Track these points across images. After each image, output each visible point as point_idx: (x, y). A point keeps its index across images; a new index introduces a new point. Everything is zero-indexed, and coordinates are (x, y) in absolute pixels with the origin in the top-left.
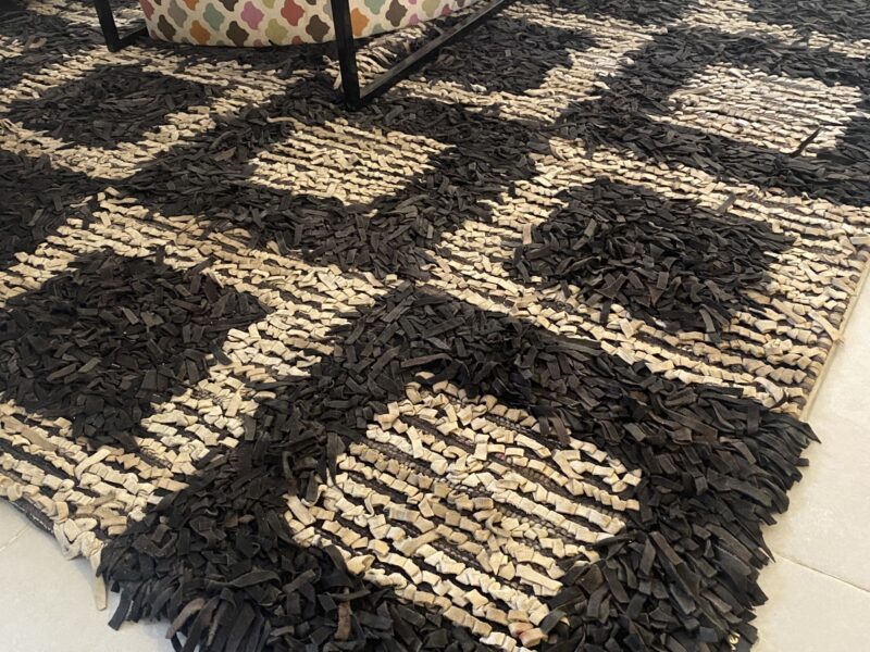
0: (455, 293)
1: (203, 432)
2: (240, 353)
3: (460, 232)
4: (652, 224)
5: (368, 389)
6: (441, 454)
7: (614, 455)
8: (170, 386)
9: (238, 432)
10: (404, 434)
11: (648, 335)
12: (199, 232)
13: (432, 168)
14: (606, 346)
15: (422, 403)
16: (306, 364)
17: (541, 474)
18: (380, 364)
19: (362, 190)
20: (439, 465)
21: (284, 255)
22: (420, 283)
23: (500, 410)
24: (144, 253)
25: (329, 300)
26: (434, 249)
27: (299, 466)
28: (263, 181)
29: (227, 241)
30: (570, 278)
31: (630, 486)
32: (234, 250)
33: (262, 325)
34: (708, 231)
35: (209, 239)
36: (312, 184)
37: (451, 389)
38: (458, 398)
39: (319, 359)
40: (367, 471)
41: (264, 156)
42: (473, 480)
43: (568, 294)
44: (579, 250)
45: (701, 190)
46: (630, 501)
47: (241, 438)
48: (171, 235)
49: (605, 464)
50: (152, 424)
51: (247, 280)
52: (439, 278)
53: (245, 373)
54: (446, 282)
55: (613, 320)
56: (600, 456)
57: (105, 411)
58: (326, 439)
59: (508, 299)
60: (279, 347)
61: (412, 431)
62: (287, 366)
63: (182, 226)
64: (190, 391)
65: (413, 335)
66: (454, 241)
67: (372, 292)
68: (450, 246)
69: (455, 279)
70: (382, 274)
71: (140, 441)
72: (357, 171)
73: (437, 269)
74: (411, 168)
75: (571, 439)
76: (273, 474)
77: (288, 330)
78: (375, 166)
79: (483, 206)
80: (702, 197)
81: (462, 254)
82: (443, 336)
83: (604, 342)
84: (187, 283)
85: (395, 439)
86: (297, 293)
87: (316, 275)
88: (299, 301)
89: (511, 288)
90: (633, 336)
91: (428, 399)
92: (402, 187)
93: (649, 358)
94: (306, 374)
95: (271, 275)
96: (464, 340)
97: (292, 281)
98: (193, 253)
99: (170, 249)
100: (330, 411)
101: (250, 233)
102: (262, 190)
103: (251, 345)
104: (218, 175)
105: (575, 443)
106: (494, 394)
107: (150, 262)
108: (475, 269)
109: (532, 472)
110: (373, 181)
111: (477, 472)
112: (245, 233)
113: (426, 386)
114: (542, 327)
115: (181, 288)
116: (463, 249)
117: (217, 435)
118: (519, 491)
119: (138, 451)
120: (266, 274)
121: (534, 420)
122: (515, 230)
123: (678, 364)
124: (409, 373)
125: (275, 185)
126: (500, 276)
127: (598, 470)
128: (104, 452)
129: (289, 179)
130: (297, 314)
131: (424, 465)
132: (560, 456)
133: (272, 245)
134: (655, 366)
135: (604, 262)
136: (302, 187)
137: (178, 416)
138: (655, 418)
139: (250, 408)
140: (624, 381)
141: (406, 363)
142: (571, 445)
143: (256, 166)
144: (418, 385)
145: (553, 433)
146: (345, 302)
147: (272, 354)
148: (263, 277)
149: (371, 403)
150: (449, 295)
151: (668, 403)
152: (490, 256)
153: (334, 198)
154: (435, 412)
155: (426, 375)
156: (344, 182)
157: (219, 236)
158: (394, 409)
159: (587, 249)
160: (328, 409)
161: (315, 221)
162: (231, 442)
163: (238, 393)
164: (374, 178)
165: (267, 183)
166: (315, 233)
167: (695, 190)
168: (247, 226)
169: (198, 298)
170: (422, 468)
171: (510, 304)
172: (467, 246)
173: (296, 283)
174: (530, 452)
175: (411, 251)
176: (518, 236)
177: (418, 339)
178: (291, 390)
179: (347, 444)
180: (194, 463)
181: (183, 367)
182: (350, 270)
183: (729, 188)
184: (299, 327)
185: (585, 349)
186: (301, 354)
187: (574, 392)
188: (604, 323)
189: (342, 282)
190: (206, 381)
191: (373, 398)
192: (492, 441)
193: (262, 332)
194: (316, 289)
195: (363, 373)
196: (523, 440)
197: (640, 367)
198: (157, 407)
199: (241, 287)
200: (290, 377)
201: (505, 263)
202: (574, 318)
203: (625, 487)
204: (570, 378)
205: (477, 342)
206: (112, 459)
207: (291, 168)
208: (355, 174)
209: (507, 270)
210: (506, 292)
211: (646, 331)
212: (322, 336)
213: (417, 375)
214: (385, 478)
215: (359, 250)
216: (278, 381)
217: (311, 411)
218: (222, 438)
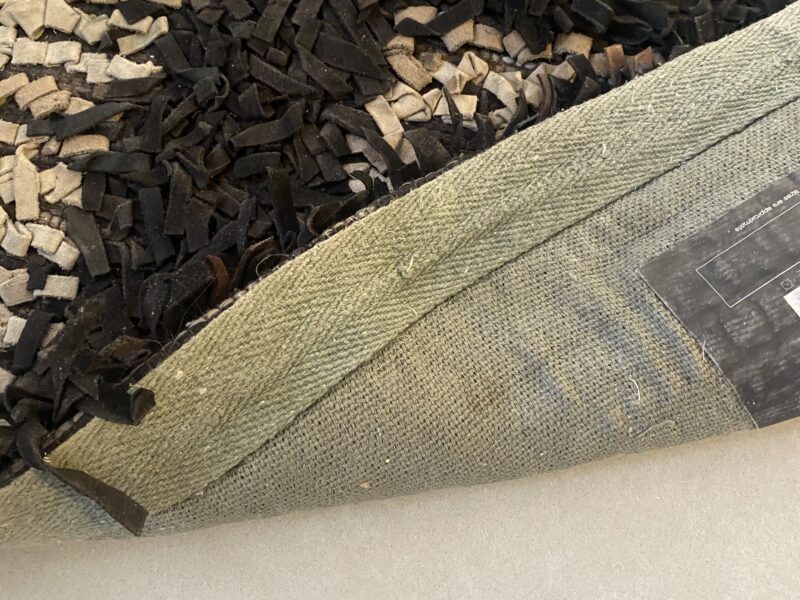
5: (309, 80)
9: (66, 255)
16: (140, 43)
37: (487, 37)
38: (505, 53)
39: (163, 24)
47: (78, 268)
53: (11, 99)
62: (99, 59)
91: (445, 72)
94: (148, 68)
100: (251, 156)
113: (428, 41)
117: (22, 275)
124: (382, 18)
139: (63, 184)
144: (409, 43)
147: (50, 34)
149: (328, 113)
155: (421, 14)
160: (243, 152)
162: (61, 287)
163: (19, 151)
178: (136, 119)
186: (118, 18)
191: (327, 100)
195: (279, 40)
200: (117, 85)
213: (399, 17)
216: (98, 102)
217: (207, 163)
218: (37, 282)
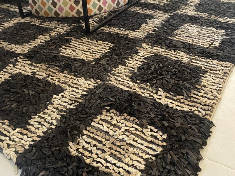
0: (116, 85)
1: (46, 124)
2: (56, 102)
3: (117, 68)
4: (169, 66)
5: (92, 112)
6: (112, 130)
7: (159, 130)
8: (36, 111)
9: (55, 124)
10: (102, 124)
11: (169, 97)
12: (45, 68)
13: (110, 51)
14: (157, 100)
15: (107, 115)
16: (75, 105)
17: (140, 135)
18: (95, 105)
19: (91, 57)
20: (111, 133)
21: (69, 75)
22: (106, 82)
23: (128, 117)
24: (30, 74)
25: (81, 87)
26: (110, 73)
27: (72, 133)
28: (63, 54)
29: (53, 71)
30: (147, 81)
31: (164, 139)
32: (55, 73)
33: (62, 94)
34: (185, 69)
35: (48, 70)
36: (77, 55)
37: (115, 112)
38: (117, 114)
39: (78, 103)
40: (91, 135)
41: (64, 47)
42: (121, 137)
43: (147, 86)
44: (150, 73)
45: (183, 57)
46: (164, 143)
47: (56, 126)
48: (38, 69)
49: (157, 132)
50: (31, 122)
51: (59, 81)
52: (112, 81)
53: (57, 107)
54: (113, 82)
55: (159, 93)
56: (156, 130)
57: (18, 118)
58: (80, 126)
59: (131, 87)
60: (67, 100)
61: (104, 124)
62: (69, 105)
63: (41, 66)
64: (42, 112)
65: (105, 97)
66: (116, 71)
67: (93, 85)
68: (115, 72)
69: (116, 81)
70: (96, 80)
71: (28, 126)
72: (89, 51)
73: (111, 79)
74: (104, 51)
75: (148, 125)
76: (65, 136)
77: (70, 95)
78: (94, 50)
79: (124, 61)
80: (183, 59)
81: (118, 74)
82: (113, 97)
83: (157, 99)
84: (42, 82)
85: (99, 126)
86: (72, 85)
87: (78, 80)
88: (73, 87)
89: (131, 84)
90: (164, 97)
91: (109, 114)
92: (102, 56)
93: (169, 103)
94: (75, 107)
95: (65, 80)
96: (119, 98)
97: (71, 82)
98: (44, 74)
99: (37, 73)
100: (81, 118)
101: (60, 69)
102: (63, 56)
103: (59, 100)
104: (51, 53)
105: (149, 127)
106: (127, 113)
107: (32, 76)
108: (122, 78)
109: (137, 135)
110: (94, 54)
111: (122, 135)
112: (58, 68)
113: (108, 111)
114: (140, 95)
115: (40, 84)
116: (118, 73)
117: (49, 125)
118: (133, 140)
119: (27, 129)
120: (64, 80)
121: (138, 120)
122: (132, 68)
123: (177, 105)
124: (103, 107)
125: (66, 55)
126: (128, 80)
127: (155, 134)
128: (18, 129)
129: (70, 54)
130: (72, 91)
131: (107, 133)
132: (145, 130)
133: (65, 72)
134: (171, 105)
135: (157, 77)
136: (74, 56)
137: (39, 119)
138: (170, 119)
139: (59, 117)
140: (162, 109)
141: (102, 105)
142: (148, 127)
143: (61, 50)
144: (106, 111)
145: (143, 124)
146: (86, 87)
147: (65, 102)
148: (63, 80)
149: (92, 116)
150: (114, 85)
151: (174, 115)
152: (126, 75)
153: (83, 59)
154: (110, 118)
155: (108, 108)
156: (86, 54)
157: (51, 69)
158: (99, 117)
159: (152, 73)
160: (81, 117)
161: (77, 65)
162: (53, 127)
163: (55, 113)
164: (94, 53)
165: (65, 55)
166: (78, 68)
167: (181, 57)
168: (59, 66)
169: (45, 86)
170: (107, 134)
171: (131, 88)
172: (119, 72)
173: (72, 82)
174: (136, 129)
175: (104, 74)
176: (133, 69)
177: (106, 98)
178: (70, 112)
179: (86, 127)
180: (43, 133)
181: (40, 105)
182: (87, 79)
183: (190, 57)
184: (73, 95)
185: (151, 101)
186: (73, 102)
187: (149, 113)
188: (156, 93)
189: (85, 82)
190: (46, 110)
191: (93, 114)
192: (126, 126)
193: (62, 96)
194: (78, 84)
195: (90, 107)
196: (134, 126)
197: (166, 106)
198: (33, 117)
199: (57, 83)
200: (70, 108)
201: (130, 77)
202: (148, 92)
203: (162, 139)
204: (147, 108)
205: (122, 99)
206: (20, 131)
207: (71, 51)
208: (89, 52)
209: (130, 79)
210: (130, 85)
211: (168, 96)
212: (79, 97)
213: (106, 108)
214: (96, 137)
215: (90, 73)
216: (67, 109)
217: (76, 118)
218: (51, 125)
